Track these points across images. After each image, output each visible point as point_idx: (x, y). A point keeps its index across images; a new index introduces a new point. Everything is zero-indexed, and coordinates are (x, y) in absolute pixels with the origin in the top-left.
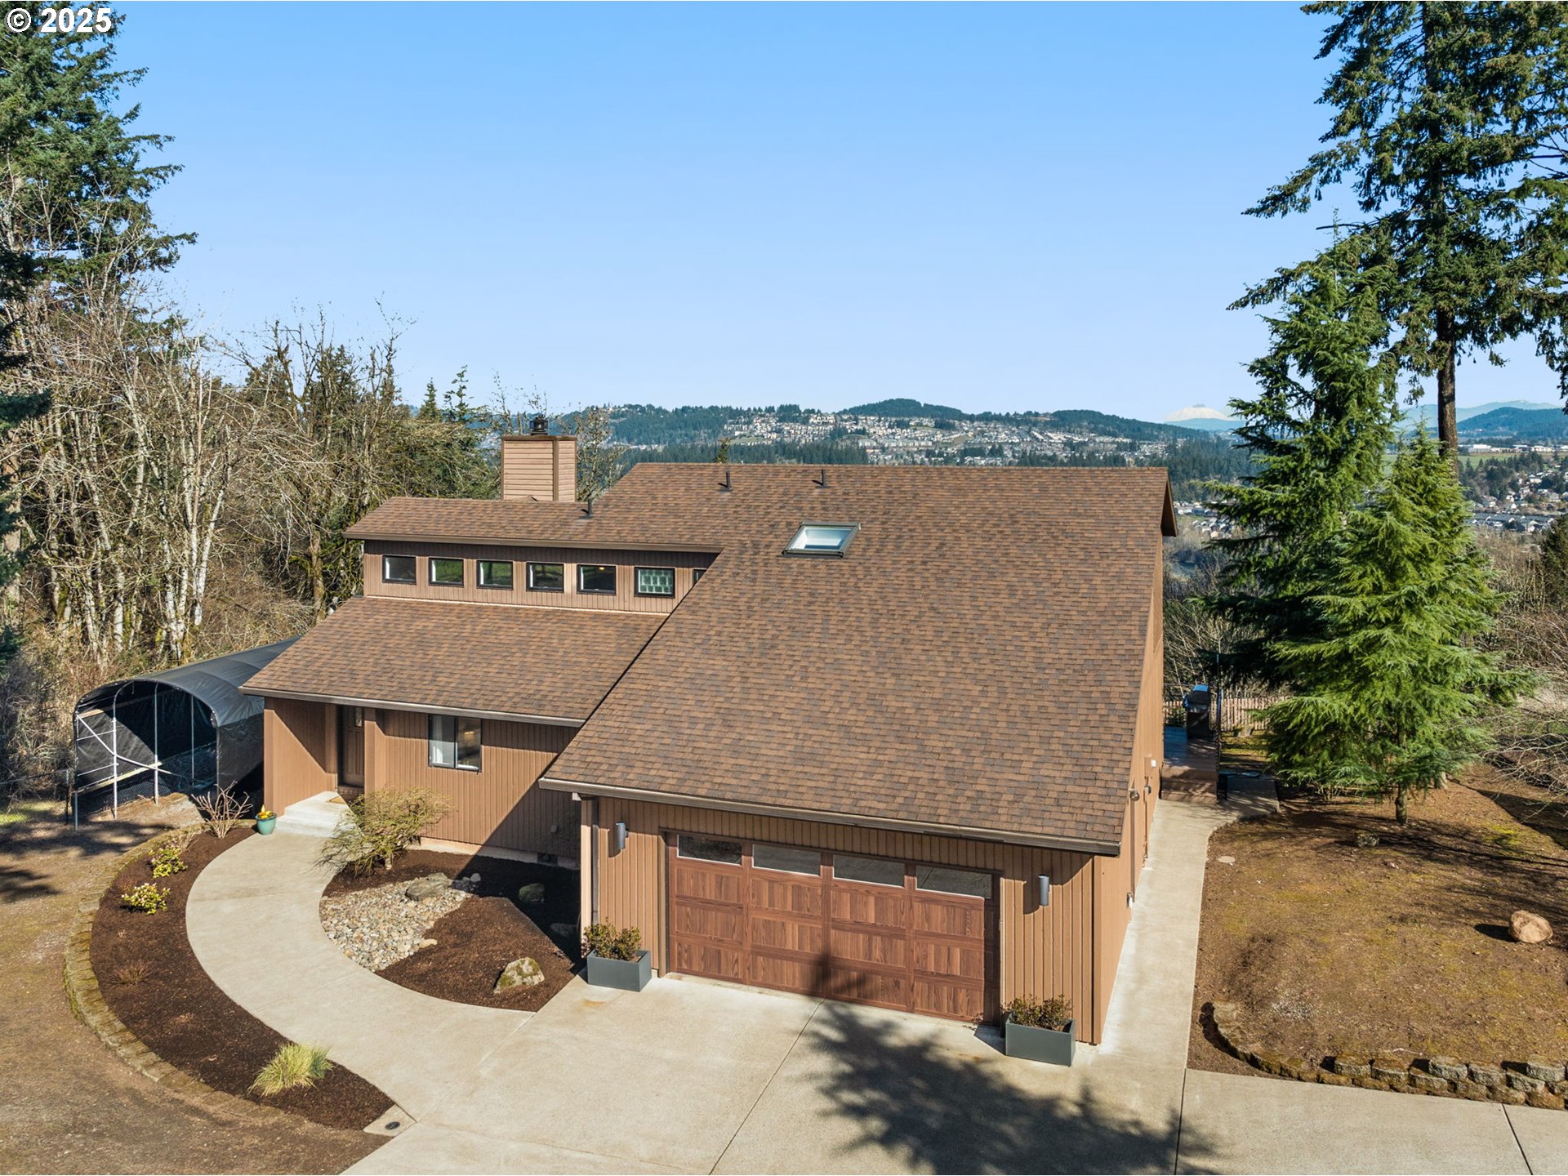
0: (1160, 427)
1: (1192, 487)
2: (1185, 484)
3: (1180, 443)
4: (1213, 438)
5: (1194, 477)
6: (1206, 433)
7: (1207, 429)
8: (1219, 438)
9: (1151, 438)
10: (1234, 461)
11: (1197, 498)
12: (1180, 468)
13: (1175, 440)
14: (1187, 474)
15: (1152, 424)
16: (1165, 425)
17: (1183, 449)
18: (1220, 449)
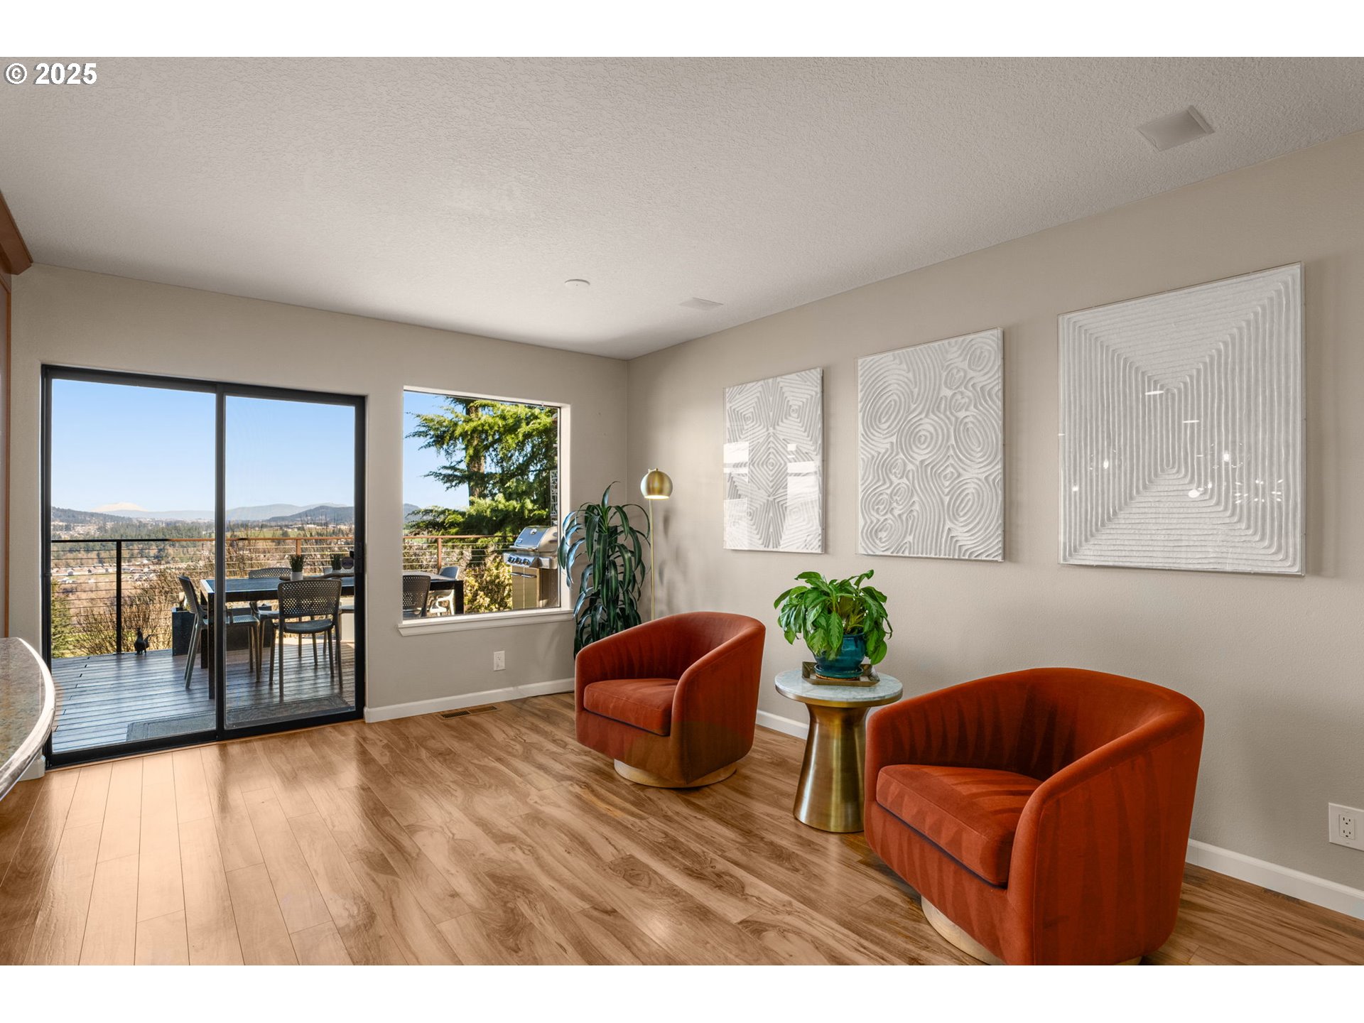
0: (92, 515)
3: (109, 525)
4: (135, 522)
6: (130, 519)
7: (131, 517)
8: (140, 522)
13: (105, 524)
15: (85, 513)
16: (95, 513)
17: (112, 529)
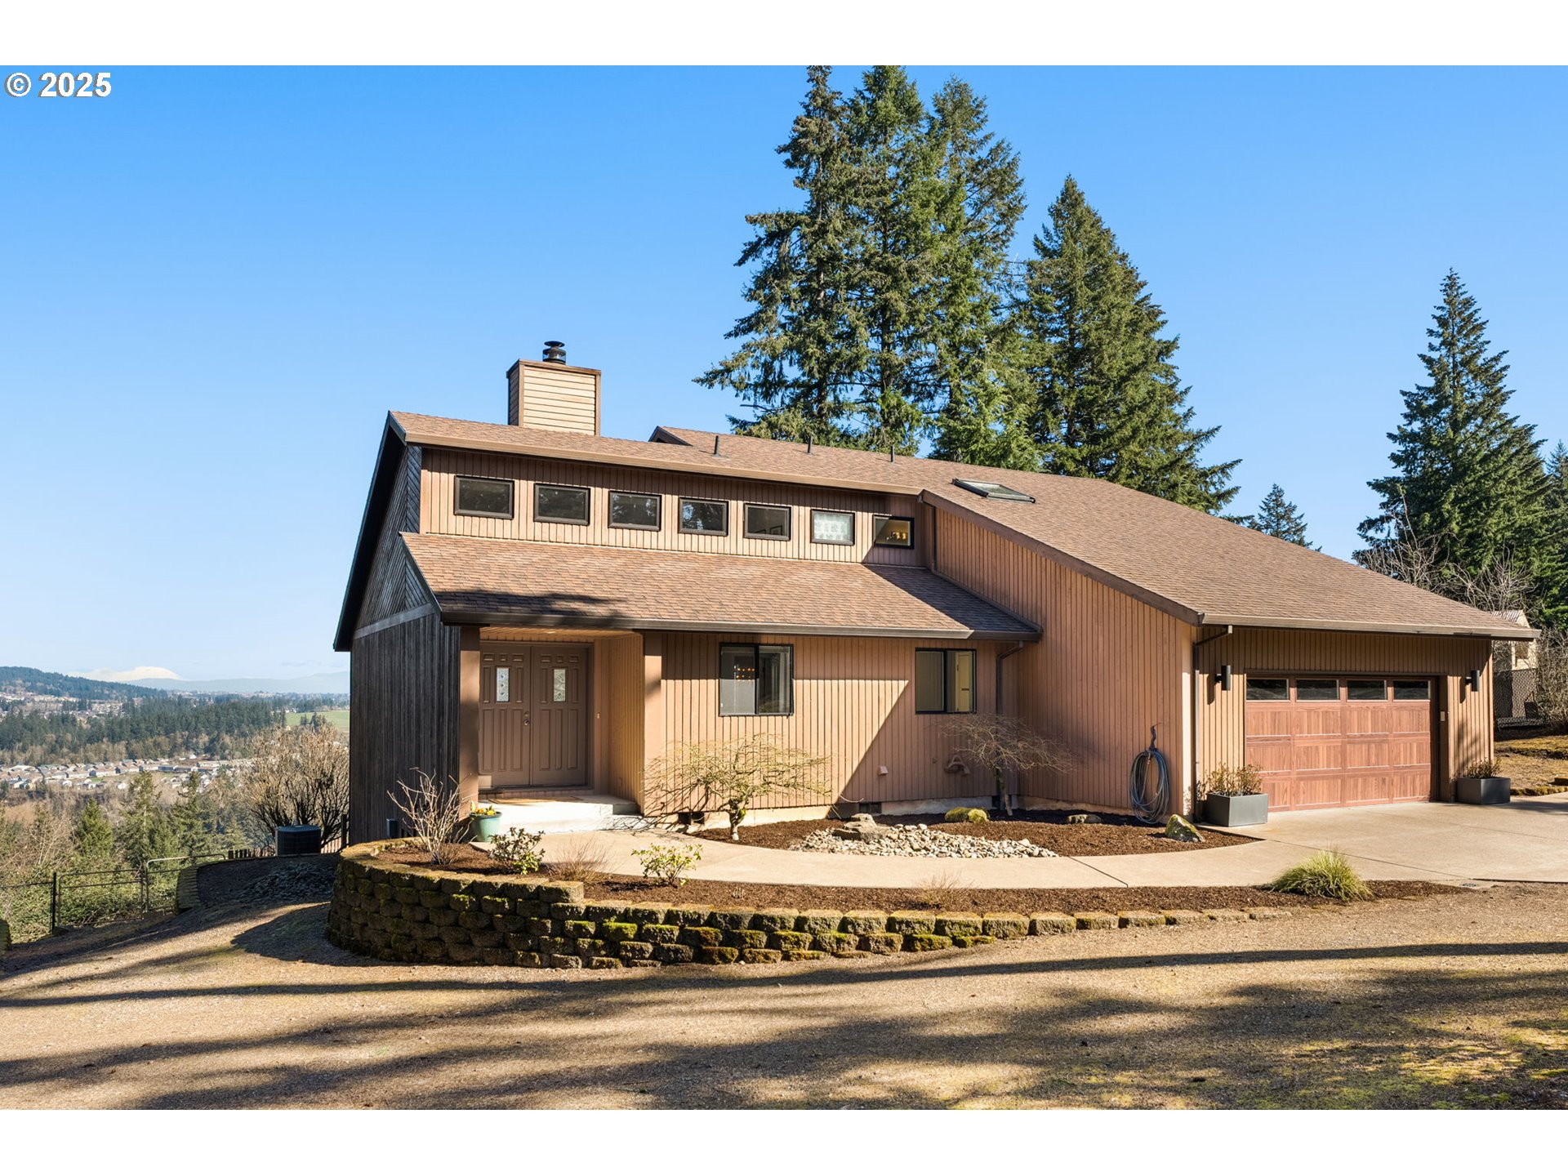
1: (157, 745)
2: (149, 742)
5: (159, 734)
9: (101, 697)
10: (202, 718)
11: (163, 754)
12: (143, 726)
14: (151, 731)
18: (183, 706)
